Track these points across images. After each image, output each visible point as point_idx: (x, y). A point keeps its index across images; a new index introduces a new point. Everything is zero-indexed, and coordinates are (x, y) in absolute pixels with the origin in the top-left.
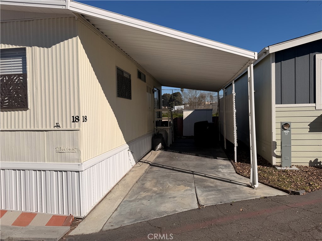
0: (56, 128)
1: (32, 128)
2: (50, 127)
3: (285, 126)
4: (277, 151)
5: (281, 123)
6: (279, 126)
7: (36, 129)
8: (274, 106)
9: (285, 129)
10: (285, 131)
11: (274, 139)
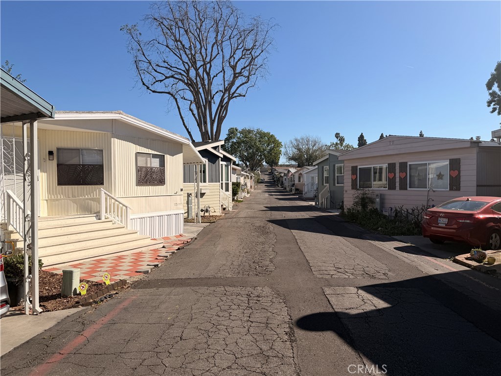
1: (166, 195)
2: (173, 193)
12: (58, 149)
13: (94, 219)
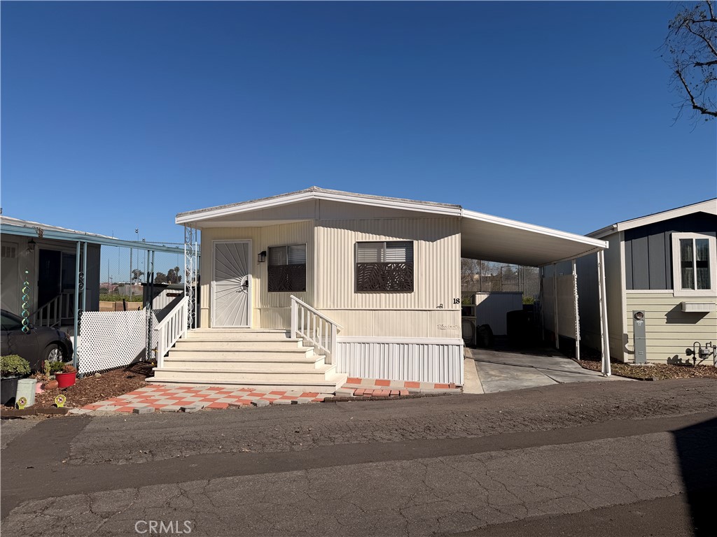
0: (438, 309)
1: (417, 308)
2: (433, 307)
3: (638, 315)
4: (629, 346)
5: (633, 311)
6: (631, 315)
7: (420, 309)
8: (625, 292)
9: (639, 319)
10: (638, 321)
11: (625, 331)
12: (270, 249)
13: (284, 337)
